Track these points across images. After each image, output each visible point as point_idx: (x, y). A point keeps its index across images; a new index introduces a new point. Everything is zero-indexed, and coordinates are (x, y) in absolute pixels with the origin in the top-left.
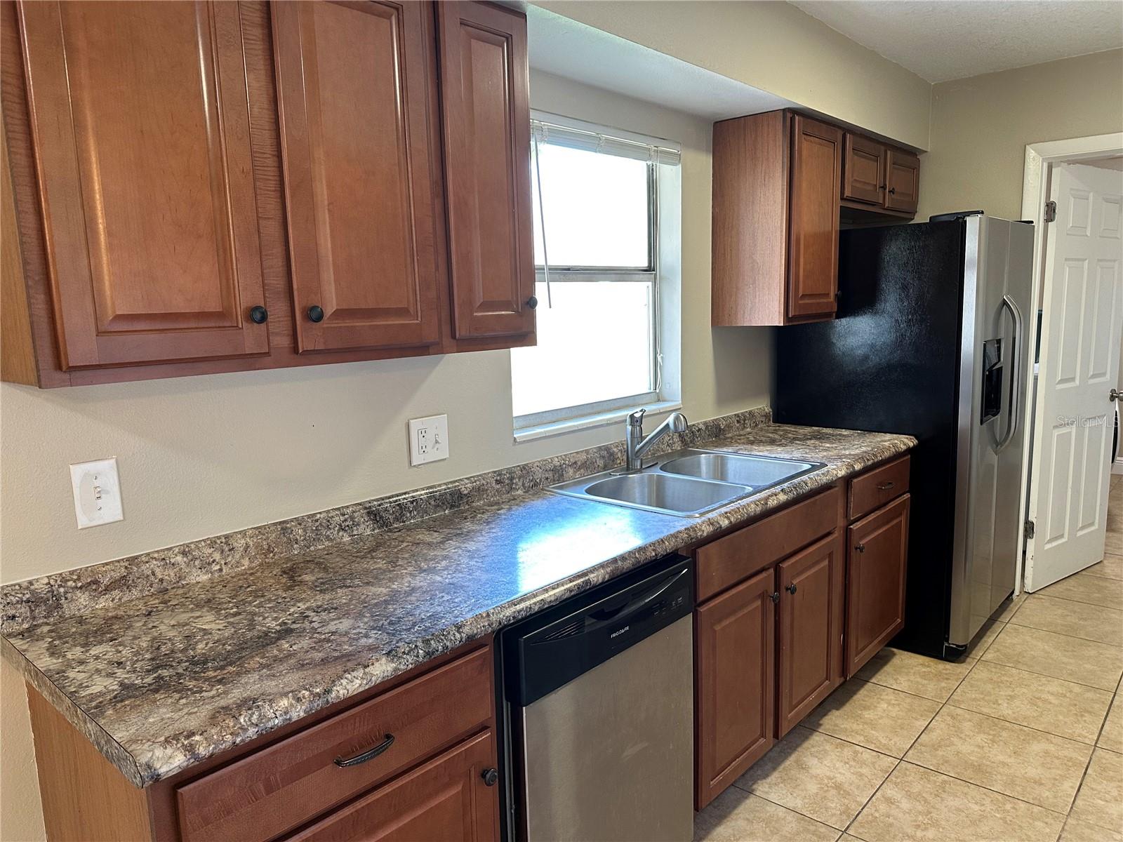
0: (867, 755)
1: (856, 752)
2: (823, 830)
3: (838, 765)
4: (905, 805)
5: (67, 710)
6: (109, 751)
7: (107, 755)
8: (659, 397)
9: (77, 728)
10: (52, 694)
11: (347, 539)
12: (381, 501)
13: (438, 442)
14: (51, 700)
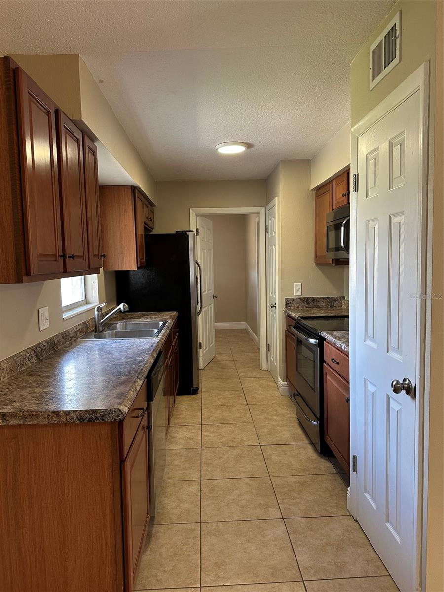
0: (190, 427)
1: (186, 427)
2: (195, 450)
3: (185, 432)
4: (211, 435)
5: (45, 418)
6: (94, 417)
7: (89, 421)
8: (87, 302)
9: (55, 422)
10: (24, 418)
11: (30, 364)
12: (36, 346)
13: (46, 319)
14: (21, 422)
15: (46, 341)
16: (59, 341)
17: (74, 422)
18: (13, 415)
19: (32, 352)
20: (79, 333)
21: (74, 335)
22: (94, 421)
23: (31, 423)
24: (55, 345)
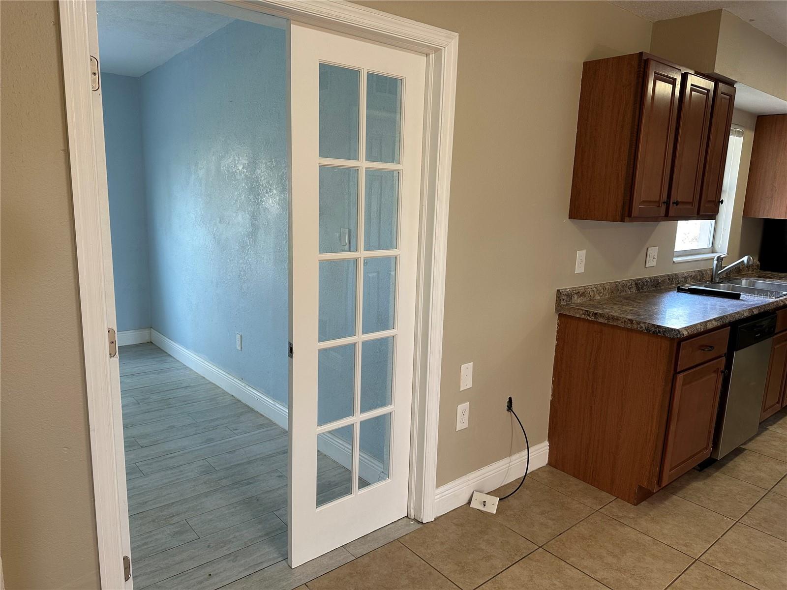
5: (622, 322)
6: (657, 330)
7: (654, 332)
8: (713, 251)
9: (629, 328)
10: (608, 319)
11: (629, 293)
12: (638, 280)
13: (654, 258)
14: (606, 322)
15: (650, 278)
16: (663, 281)
17: (642, 330)
18: (602, 315)
19: (634, 283)
20: (690, 279)
21: (683, 280)
22: (657, 334)
23: (612, 324)
24: (658, 283)
